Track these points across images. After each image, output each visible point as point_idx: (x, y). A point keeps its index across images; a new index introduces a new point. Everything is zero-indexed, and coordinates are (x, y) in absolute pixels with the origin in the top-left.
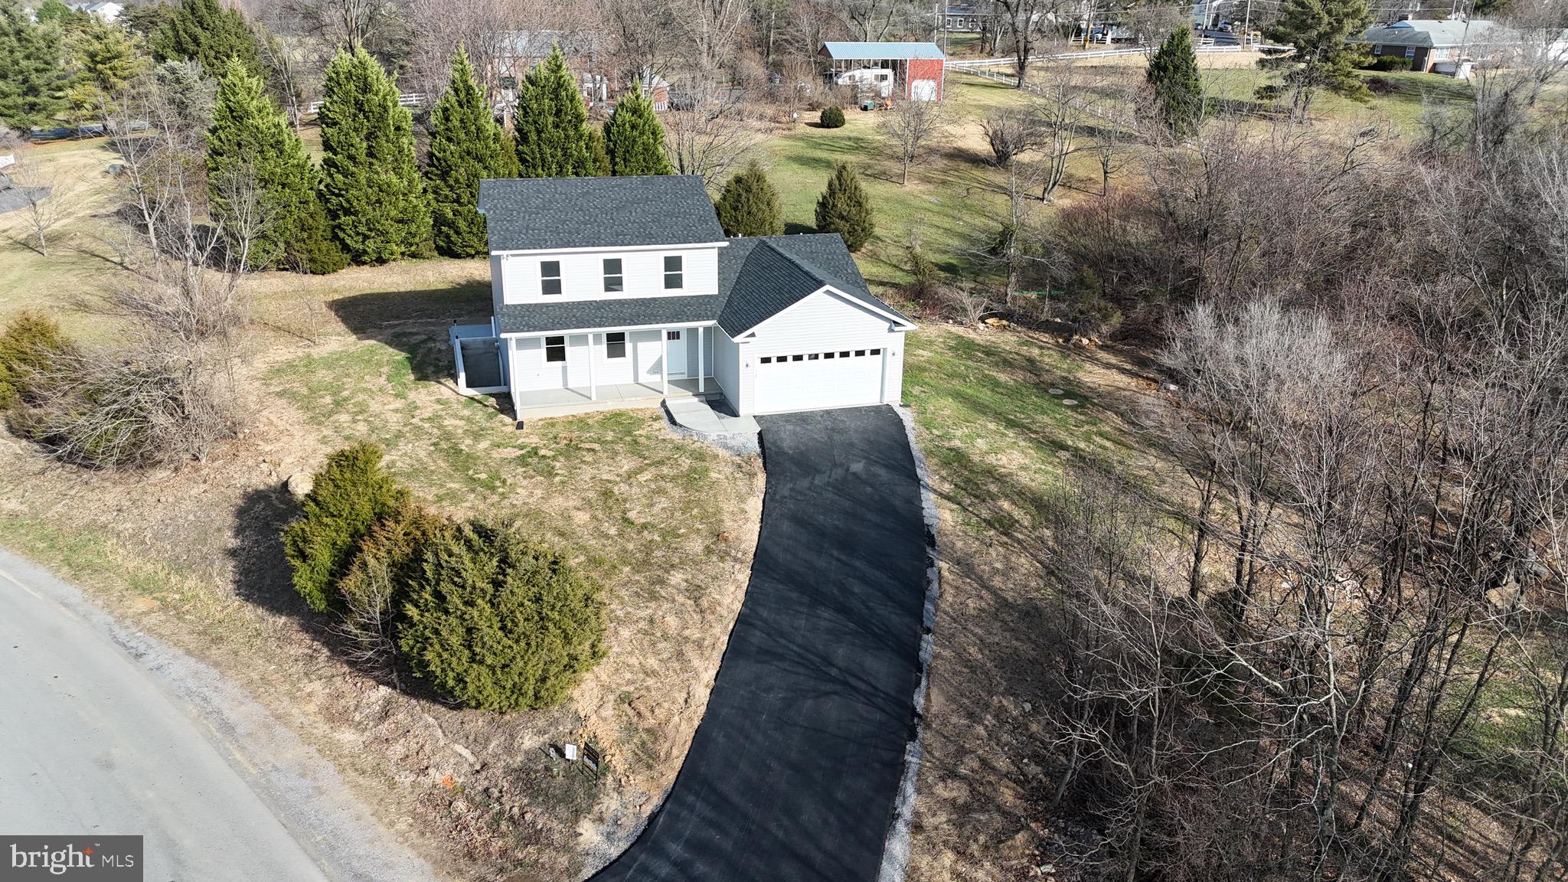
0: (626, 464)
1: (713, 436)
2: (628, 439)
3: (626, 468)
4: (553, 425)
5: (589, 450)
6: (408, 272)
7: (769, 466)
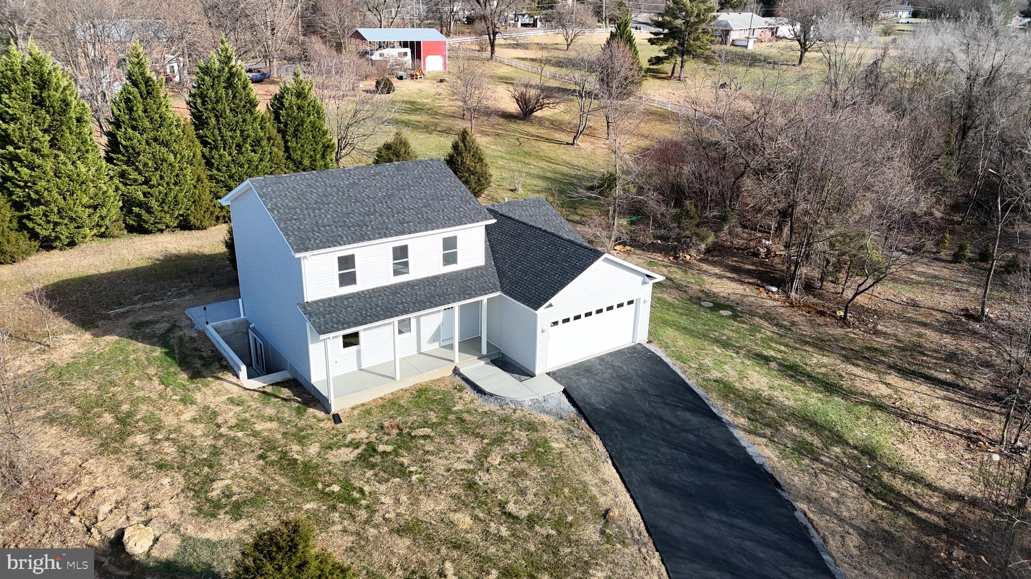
0: (471, 448)
1: (528, 402)
2: (452, 417)
3: (471, 452)
4: (369, 412)
5: (425, 437)
6: (101, 253)
7: (595, 426)
